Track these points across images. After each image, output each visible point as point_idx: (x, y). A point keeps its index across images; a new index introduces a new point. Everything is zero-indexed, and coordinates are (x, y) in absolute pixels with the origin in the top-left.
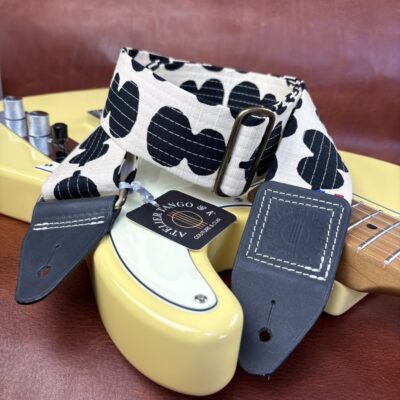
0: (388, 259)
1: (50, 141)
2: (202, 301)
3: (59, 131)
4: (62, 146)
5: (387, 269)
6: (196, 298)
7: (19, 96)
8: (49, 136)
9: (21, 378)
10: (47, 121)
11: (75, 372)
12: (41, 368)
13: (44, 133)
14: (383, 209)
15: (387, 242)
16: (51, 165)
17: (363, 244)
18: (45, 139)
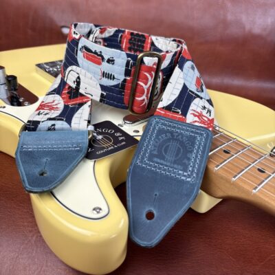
0: (234, 177)
1: (6, 88)
2: (98, 212)
3: (11, 81)
4: (15, 92)
5: (234, 184)
6: (94, 209)
8: (5, 84)
10: (4, 73)
13: (2, 82)
15: (235, 164)
16: (4, 107)
17: (218, 166)
18: (2, 86)
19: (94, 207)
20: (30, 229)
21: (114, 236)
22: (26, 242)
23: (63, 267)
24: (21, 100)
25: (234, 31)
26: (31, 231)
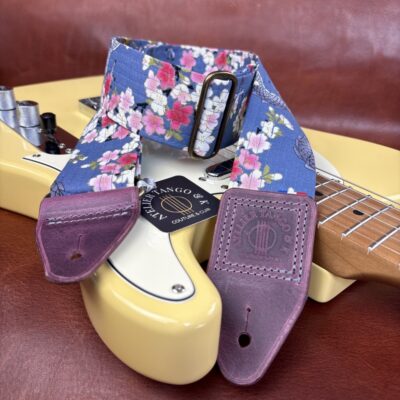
0: (372, 246)
1: (40, 130)
2: (179, 291)
3: (48, 121)
4: (52, 137)
5: (371, 256)
6: (174, 288)
7: (9, 86)
8: (38, 126)
9: (7, 368)
10: (37, 110)
11: (60, 361)
12: (27, 357)
13: (35, 123)
14: (372, 195)
15: (372, 228)
16: (39, 156)
17: (348, 231)
18: (34, 130)
19: (172, 285)
21: (201, 326)
22: (72, 341)
24: (61, 147)
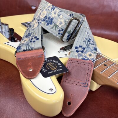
0: (109, 77)
2: (52, 91)
4: (13, 36)
5: (109, 80)
6: (50, 90)
10: (8, 27)
11: (16, 107)
12: (6, 106)
14: (110, 59)
16: (9, 42)
17: (102, 71)
18: (7, 33)
20: (21, 96)
21: (58, 101)
22: (19, 101)
23: (35, 112)
24: (16, 39)
25: (107, 10)
26: (21, 97)
